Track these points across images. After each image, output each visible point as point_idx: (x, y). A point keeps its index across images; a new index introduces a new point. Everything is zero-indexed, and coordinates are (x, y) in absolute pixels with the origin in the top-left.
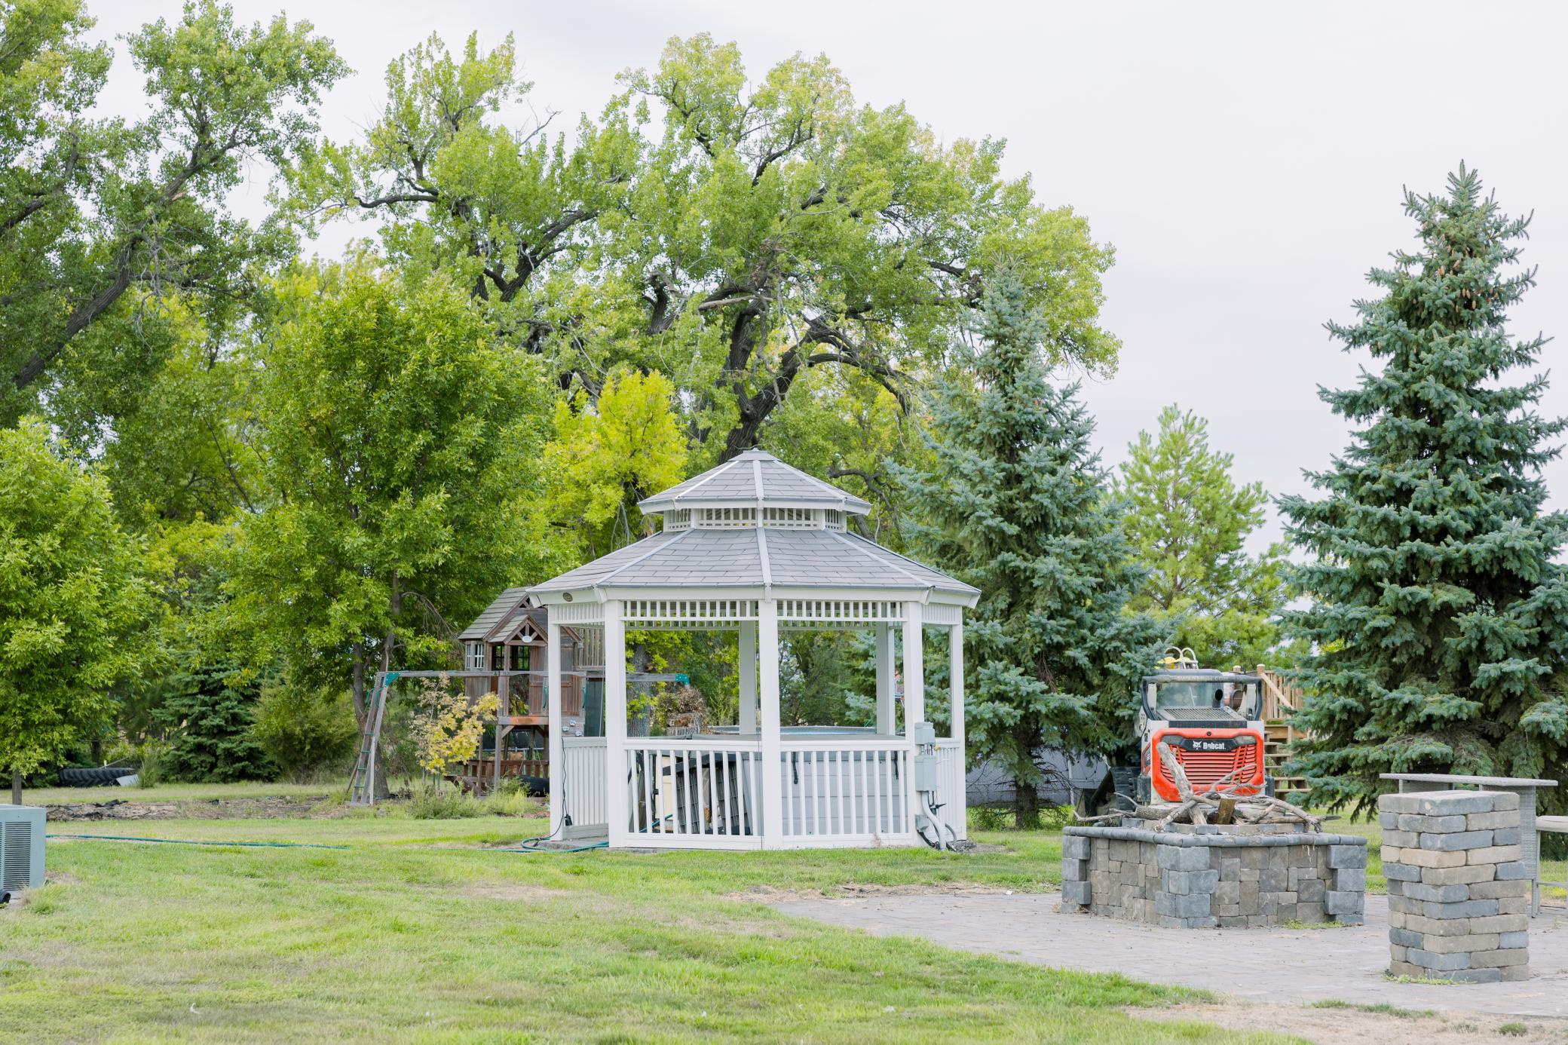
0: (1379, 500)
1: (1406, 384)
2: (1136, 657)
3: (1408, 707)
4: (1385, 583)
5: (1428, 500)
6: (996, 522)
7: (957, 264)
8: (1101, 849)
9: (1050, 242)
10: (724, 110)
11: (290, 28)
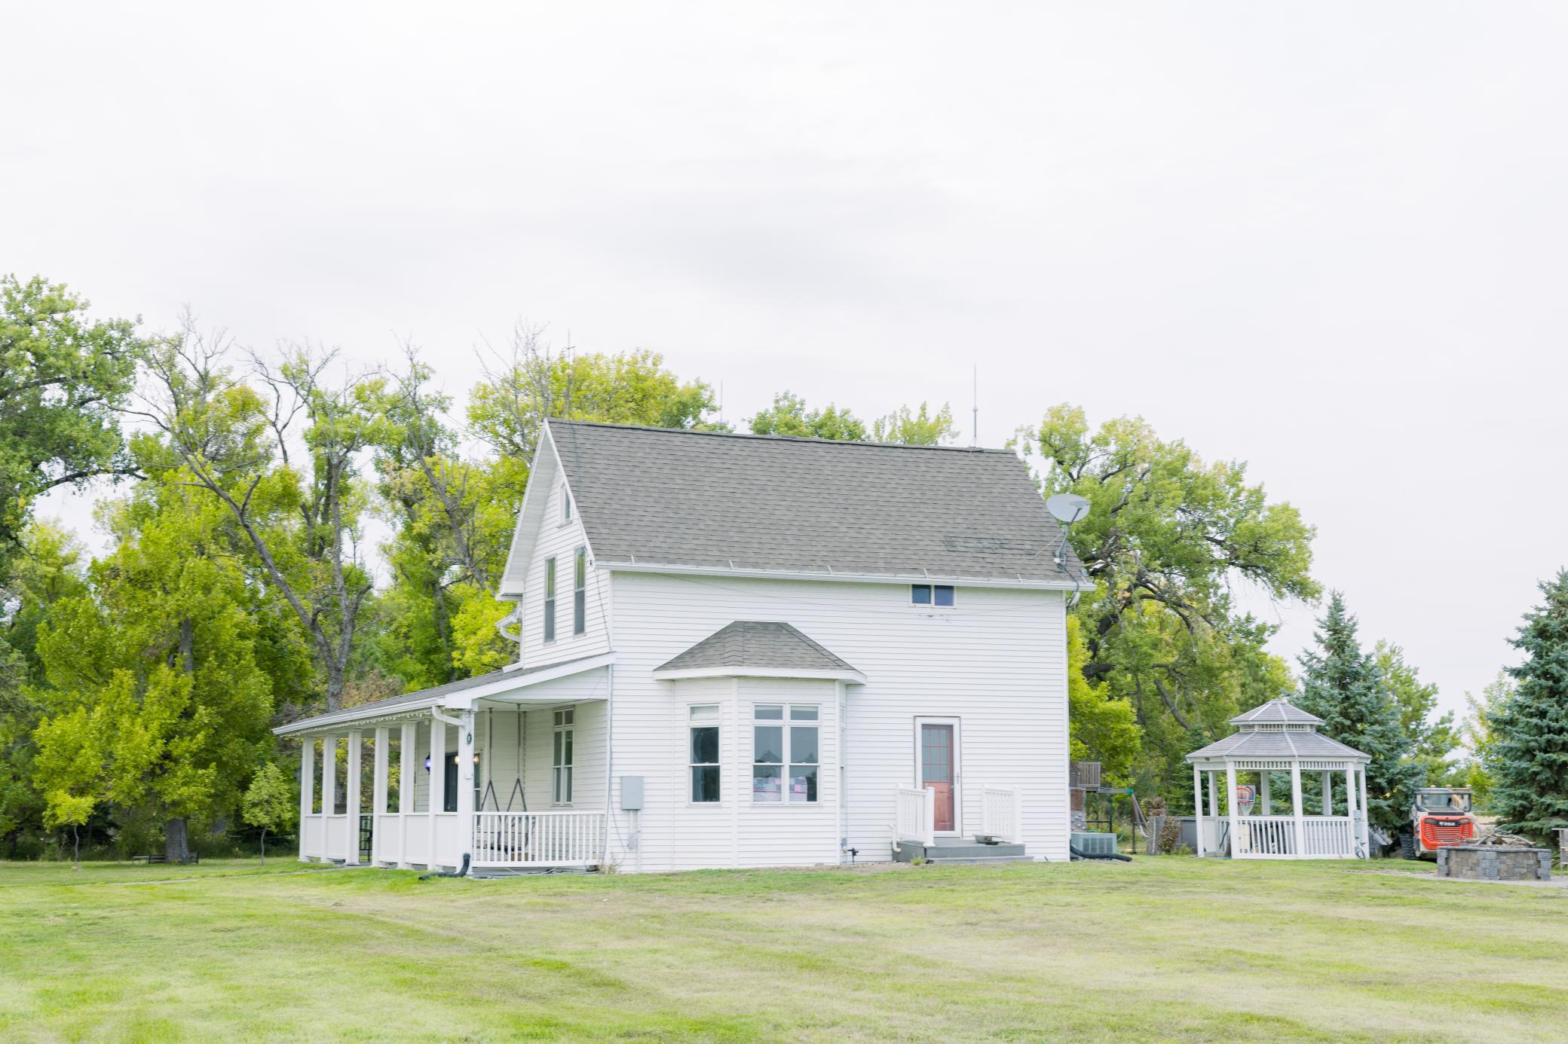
0: (1531, 715)
1: (1543, 666)
2: (1411, 782)
3: (1549, 805)
4: (1537, 752)
5: (1555, 716)
6: (1340, 719)
7: (1219, 537)
8: (1453, 854)
9: (1281, 527)
10: (1076, 446)
11: (838, 413)
